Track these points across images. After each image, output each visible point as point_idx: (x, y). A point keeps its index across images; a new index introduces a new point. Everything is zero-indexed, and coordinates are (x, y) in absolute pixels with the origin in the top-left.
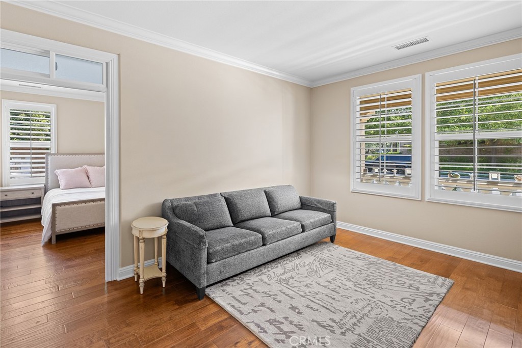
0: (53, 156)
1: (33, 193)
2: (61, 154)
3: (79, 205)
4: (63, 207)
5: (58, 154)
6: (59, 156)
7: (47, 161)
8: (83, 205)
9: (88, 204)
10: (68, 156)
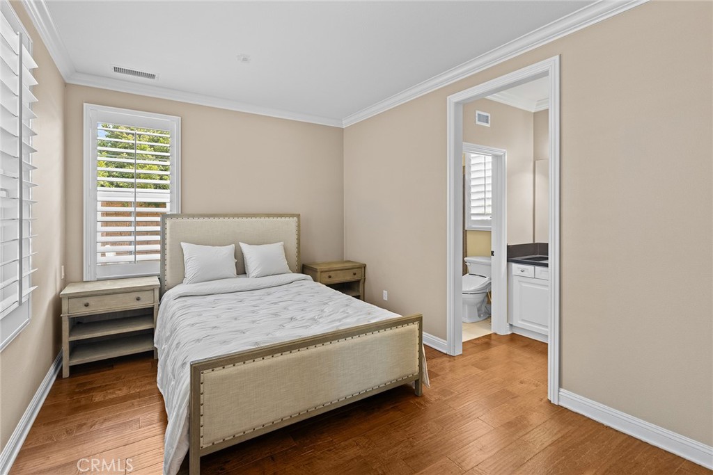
0: (174, 220)
1: (138, 299)
2: (189, 216)
3: (259, 363)
4: (219, 372)
5: (182, 215)
6: (185, 220)
7: (164, 229)
8: (268, 361)
9: (278, 358)
10: (201, 219)
